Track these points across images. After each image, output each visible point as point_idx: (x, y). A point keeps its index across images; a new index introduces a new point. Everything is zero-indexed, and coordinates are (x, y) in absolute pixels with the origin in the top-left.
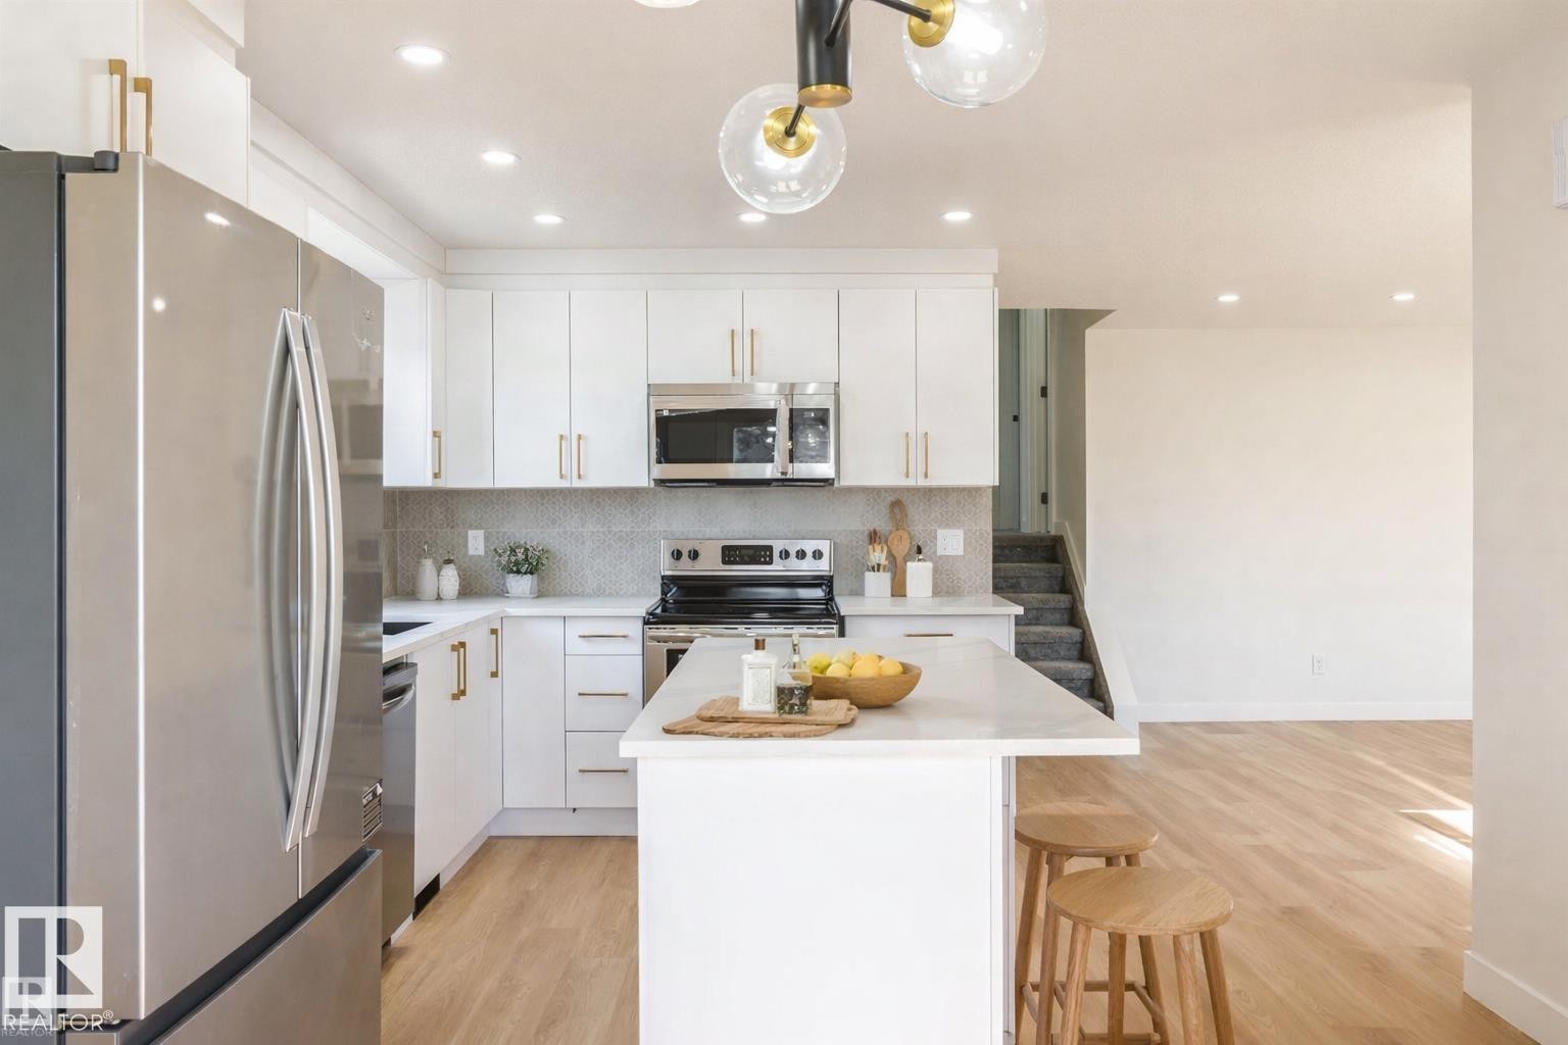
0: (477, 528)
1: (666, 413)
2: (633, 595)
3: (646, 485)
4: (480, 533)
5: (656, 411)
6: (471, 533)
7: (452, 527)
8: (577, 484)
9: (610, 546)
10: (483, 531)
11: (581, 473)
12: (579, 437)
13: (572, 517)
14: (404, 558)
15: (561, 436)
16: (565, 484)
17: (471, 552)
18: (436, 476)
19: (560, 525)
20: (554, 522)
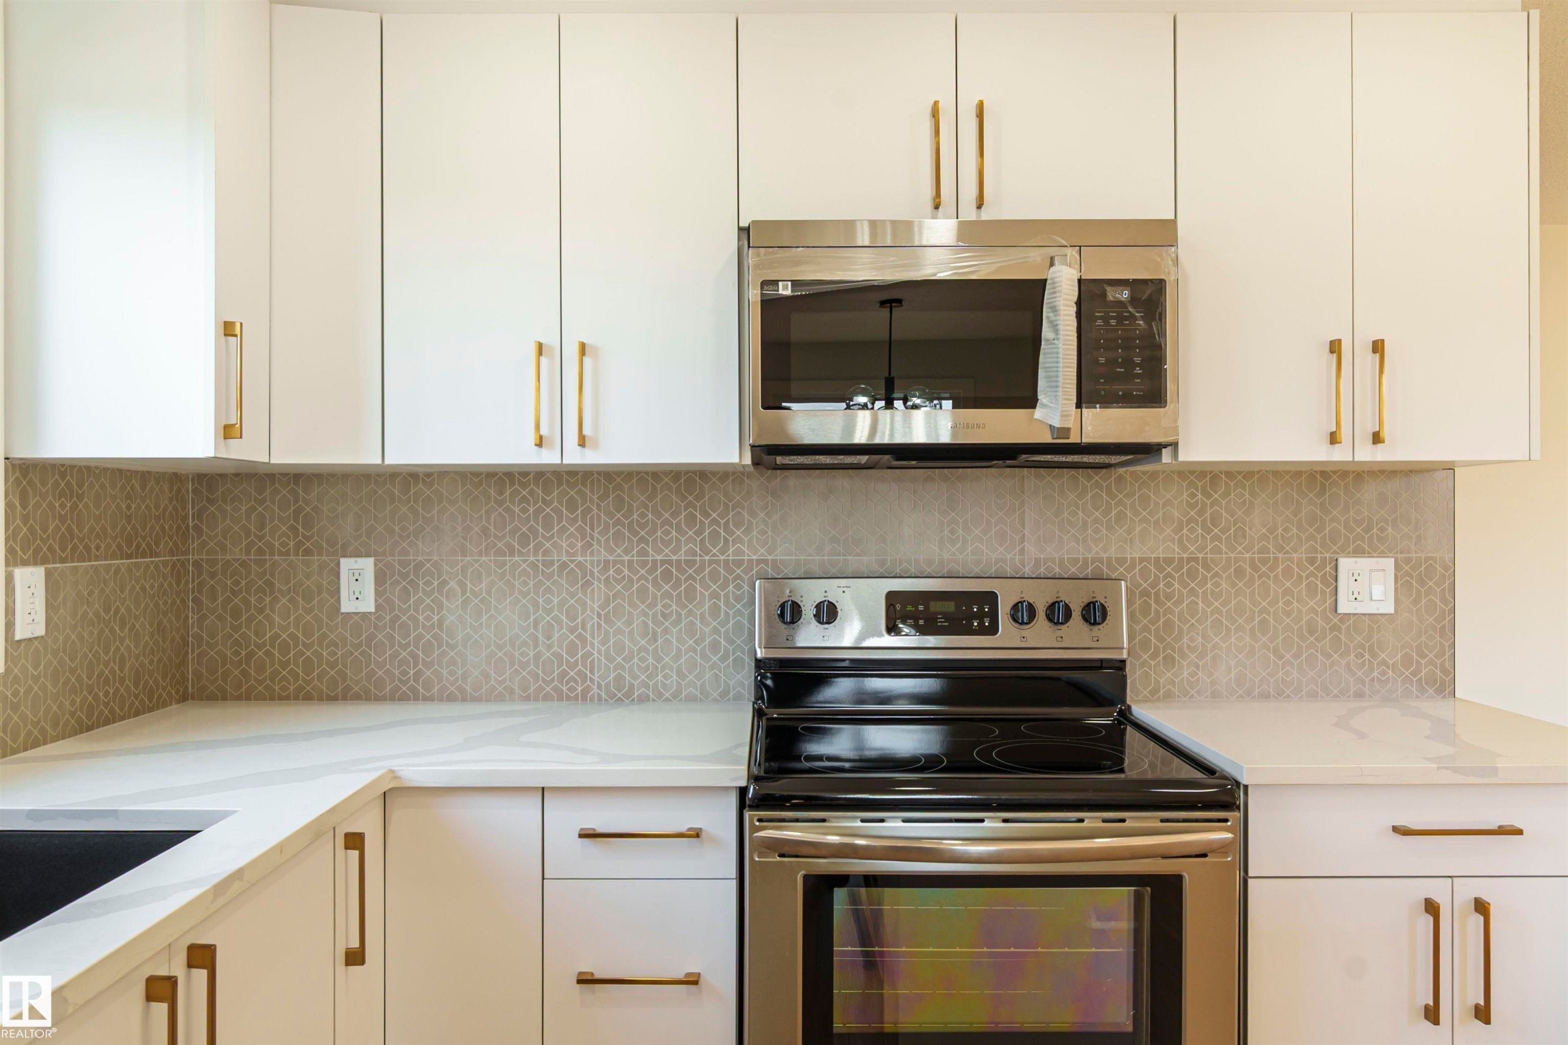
0: (357, 554)
1: (785, 290)
2: (691, 699)
3: (736, 460)
4: (367, 565)
5: (764, 284)
6: (347, 565)
7: (308, 552)
8: (575, 456)
9: (643, 591)
10: (371, 561)
11: (587, 431)
12: (583, 349)
13: (563, 529)
14: (203, 618)
15: (540, 348)
16: (548, 457)
17: (347, 606)
18: (228, 432)
19: (537, 548)
20: (524, 540)
